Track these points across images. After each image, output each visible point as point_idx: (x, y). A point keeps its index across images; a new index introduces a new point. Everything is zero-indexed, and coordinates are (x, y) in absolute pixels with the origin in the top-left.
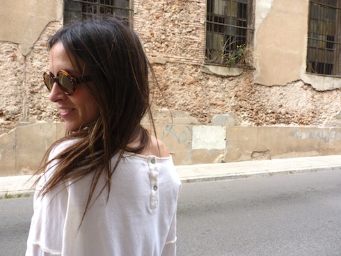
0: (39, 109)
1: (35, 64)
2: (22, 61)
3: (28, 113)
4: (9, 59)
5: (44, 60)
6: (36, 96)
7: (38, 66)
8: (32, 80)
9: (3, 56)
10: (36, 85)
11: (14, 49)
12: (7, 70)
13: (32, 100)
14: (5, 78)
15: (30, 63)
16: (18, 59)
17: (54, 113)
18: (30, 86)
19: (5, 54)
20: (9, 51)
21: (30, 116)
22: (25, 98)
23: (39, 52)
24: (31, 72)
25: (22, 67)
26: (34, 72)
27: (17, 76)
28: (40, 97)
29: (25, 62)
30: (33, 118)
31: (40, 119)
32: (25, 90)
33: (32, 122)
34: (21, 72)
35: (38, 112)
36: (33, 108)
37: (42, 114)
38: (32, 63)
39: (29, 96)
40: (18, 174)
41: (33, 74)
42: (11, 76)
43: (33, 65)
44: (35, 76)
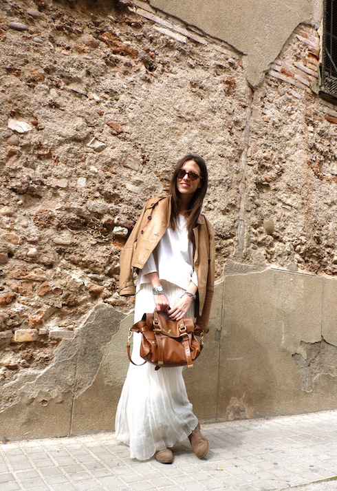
0: (270, 233)
1: (269, 113)
2: (246, 101)
3: (249, 238)
4: (221, 87)
5: (284, 107)
6: (266, 196)
7: (276, 120)
8: (260, 153)
9: (209, 74)
10: (267, 168)
11: (231, 64)
12: (214, 112)
13: (258, 206)
14: (209, 133)
15: (260, 110)
16: (238, 91)
17: (299, 246)
18: (256, 167)
19: (212, 71)
20: (221, 67)
21: (253, 248)
22: (245, 196)
23: (277, 87)
24: (261, 133)
25: (244, 113)
26: (266, 134)
27: (233, 134)
28: (273, 200)
29: (250, 102)
30: (259, 253)
31: (271, 259)
32: (245, 175)
33: (257, 264)
34: (242, 127)
35: (267, 239)
36: (259, 226)
37: (274, 247)
38: (264, 111)
39: (253, 194)
40: (221, 419)
41: (265, 137)
42: (223, 132)
43: (265, 114)
44: (268, 144)
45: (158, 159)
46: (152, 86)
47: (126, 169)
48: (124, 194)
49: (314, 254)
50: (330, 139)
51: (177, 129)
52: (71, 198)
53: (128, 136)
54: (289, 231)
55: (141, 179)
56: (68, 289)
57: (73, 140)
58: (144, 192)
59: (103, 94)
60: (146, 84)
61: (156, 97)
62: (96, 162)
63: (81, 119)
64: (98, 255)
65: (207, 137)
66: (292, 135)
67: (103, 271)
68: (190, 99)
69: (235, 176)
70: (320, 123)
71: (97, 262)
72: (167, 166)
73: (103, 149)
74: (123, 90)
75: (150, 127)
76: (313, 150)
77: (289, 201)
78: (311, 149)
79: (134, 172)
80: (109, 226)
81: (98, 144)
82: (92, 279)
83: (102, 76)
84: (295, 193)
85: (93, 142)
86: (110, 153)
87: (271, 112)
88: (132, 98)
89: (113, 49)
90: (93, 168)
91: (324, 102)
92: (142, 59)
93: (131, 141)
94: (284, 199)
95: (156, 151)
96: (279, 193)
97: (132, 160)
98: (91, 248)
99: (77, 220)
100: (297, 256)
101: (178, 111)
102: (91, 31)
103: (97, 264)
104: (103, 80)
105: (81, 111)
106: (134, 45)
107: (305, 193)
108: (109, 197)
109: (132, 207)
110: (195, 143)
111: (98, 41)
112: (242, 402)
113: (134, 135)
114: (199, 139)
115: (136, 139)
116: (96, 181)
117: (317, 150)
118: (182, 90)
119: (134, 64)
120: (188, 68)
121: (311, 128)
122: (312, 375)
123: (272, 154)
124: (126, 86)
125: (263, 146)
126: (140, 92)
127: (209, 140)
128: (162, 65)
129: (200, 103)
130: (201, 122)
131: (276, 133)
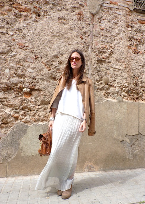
0: (106, 83)
1: (103, 25)
2: (90, 21)
4: (75, 17)
5: (113, 21)
6: (104, 66)
7: (108, 28)
8: (99, 46)
9: (68, 12)
10: (104, 52)
11: (81, 5)
12: (72, 30)
13: (99, 71)
14: (69, 40)
15: (98, 24)
16: (85, 17)
17: (124, 88)
18: (97, 53)
19: (70, 11)
20: (75, 7)
21: (96, 92)
22: (91, 67)
23: (108, 11)
24: (99, 35)
25: (89, 27)
26: (102, 35)
27: (83, 38)
28: (108, 67)
29: (92, 22)
30: (100, 94)
31: (108, 96)
32: (91, 57)
33: (99, 99)
34: (88, 35)
35: (105, 86)
36: (100, 81)
37: (109, 90)
38: (101, 24)
39: (96, 66)
40: (81, 171)
41: (101, 37)
42: (77, 38)
43: (101, 26)
44: (104, 41)
45: (43, 56)
46: (38, 23)
47: (27, 63)
48: (27, 74)
49: (134, 92)
50: (143, 32)
51: (52, 41)
52: (2, 78)
53: (27, 48)
54: (118, 82)
55: (35, 66)
56: (3, 117)
57: (2, 54)
58: (37, 72)
59: (15, 31)
60: (36, 23)
61: (40, 28)
62: (13, 61)
63: (5, 44)
64: (16, 102)
65: (68, 43)
66: (118, 34)
67: (19, 108)
68: (58, 26)
70: (135, 25)
71: (15, 104)
72: (48, 59)
73: (16, 55)
74: (24, 28)
75: (38, 42)
76: (131, 40)
77: (117, 67)
78: (130, 39)
79: (31, 63)
80: (21, 89)
81: (13, 54)
82: (15, 112)
83: (14, 23)
84: (121, 62)
85: (11, 53)
86: (19, 57)
87: (105, 24)
88: (29, 30)
89: (19, 10)
90: (11, 64)
91: (137, 14)
92: (34, 12)
93: (29, 50)
94: (114, 66)
95: (42, 52)
96: (111, 63)
97: (30, 58)
98: (13, 98)
99: (6, 87)
100: (124, 93)
101: (52, 32)
102: (8, 4)
103: (15, 105)
104: (15, 25)
105: (5, 40)
106: (29, 6)
107: (127, 61)
108: (21, 76)
109: (31, 79)
110: (62, 46)
111: (12, 8)
112: (92, 163)
113: (30, 47)
114: (64, 44)
115: (31, 48)
116: (13, 70)
117: (135, 39)
118: (54, 22)
119: (29, 15)
120: (57, 12)
121: (130, 29)
122: (134, 151)
123: (106, 45)
124: (25, 26)
125: (101, 42)
126: (33, 27)
127: (69, 44)
128: (44, 13)
129: (64, 27)
130: (64, 36)
131: (108, 34)
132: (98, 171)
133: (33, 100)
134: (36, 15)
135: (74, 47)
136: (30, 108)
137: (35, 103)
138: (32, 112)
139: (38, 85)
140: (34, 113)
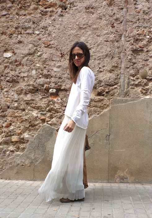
0: (144, 77)
1: (140, 7)
2: (123, 5)
3: (129, 83)
4: (105, 3)
6: (142, 56)
7: (146, 9)
8: (135, 32)
10: (140, 40)
12: (101, 19)
13: (134, 63)
14: (98, 31)
15: (133, 7)
16: (117, 1)
18: (132, 41)
21: (131, 88)
22: (124, 60)
24: (134, 20)
25: (122, 13)
26: (139, 20)
27: (114, 27)
28: (146, 58)
29: (126, 5)
30: (136, 91)
31: (146, 93)
32: (125, 47)
33: (134, 97)
34: (121, 21)
35: (142, 81)
36: (136, 75)
37: (148, 85)
38: (136, 6)
39: (130, 58)
40: (111, 181)
41: (138, 22)
42: (106, 28)
43: (137, 8)
44: (140, 25)
46: (64, 18)
47: (53, 62)
48: (53, 74)
51: (78, 34)
52: (30, 80)
55: (60, 65)
56: (30, 119)
57: (29, 55)
58: (63, 70)
59: (41, 30)
60: (61, 17)
61: (66, 22)
62: (39, 61)
63: (31, 44)
64: (42, 103)
65: (96, 34)
67: (45, 110)
68: (85, 16)
69: (117, 50)
71: (42, 106)
73: (42, 55)
74: (49, 24)
75: (64, 38)
79: (57, 62)
80: (47, 90)
81: (39, 53)
82: (41, 114)
83: (40, 22)
85: (37, 53)
86: (45, 56)
87: (142, 5)
88: (54, 27)
89: (45, 7)
90: (38, 65)
92: (60, 6)
93: (54, 47)
96: (150, 53)
97: (55, 56)
98: (41, 101)
99: (33, 89)
101: (78, 25)
102: (34, 3)
103: (42, 107)
104: (41, 23)
105: (31, 41)
106: (54, 1)
108: (47, 76)
109: (57, 79)
110: (89, 39)
111: (38, 6)
112: (125, 173)
113: (56, 44)
114: (92, 36)
115: (57, 46)
116: (40, 70)
118: (81, 13)
119: (55, 10)
123: (143, 31)
124: (51, 22)
125: (137, 28)
126: (58, 23)
127: (98, 35)
128: (70, 5)
129: (92, 17)
130: (92, 27)
131: (146, 17)
132: (132, 183)
133: (59, 102)
134: (63, 9)
135: (103, 38)
136: (56, 110)
137: (61, 104)
138: (58, 114)
139: (64, 85)
140: (60, 115)
